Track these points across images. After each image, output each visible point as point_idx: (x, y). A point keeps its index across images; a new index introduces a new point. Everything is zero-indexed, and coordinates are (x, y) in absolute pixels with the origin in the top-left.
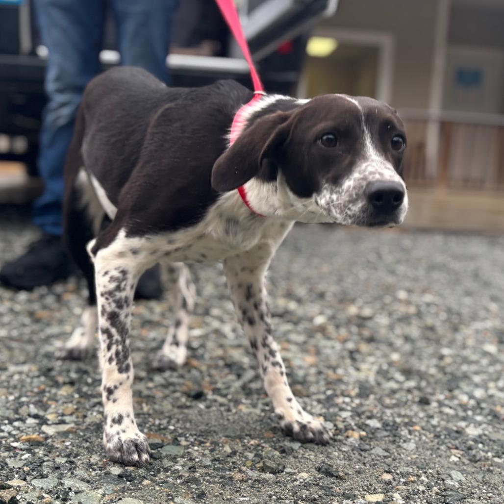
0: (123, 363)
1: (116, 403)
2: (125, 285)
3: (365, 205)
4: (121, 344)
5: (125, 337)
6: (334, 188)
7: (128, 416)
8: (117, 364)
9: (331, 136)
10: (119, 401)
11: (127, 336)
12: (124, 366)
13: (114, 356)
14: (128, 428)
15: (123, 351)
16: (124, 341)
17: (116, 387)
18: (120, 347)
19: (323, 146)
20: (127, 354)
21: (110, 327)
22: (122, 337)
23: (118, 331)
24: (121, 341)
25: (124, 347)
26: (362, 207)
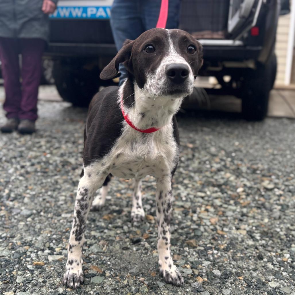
0: (78, 236)
1: (72, 254)
2: (86, 198)
3: (165, 80)
4: (79, 227)
5: (82, 224)
6: (152, 75)
7: (76, 262)
8: (75, 236)
9: (150, 47)
10: (73, 253)
11: (83, 224)
12: (78, 237)
13: (75, 232)
14: (75, 267)
15: (79, 230)
16: (81, 226)
17: (73, 246)
18: (78, 228)
19: (146, 53)
20: (81, 232)
21: (76, 217)
22: (80, 224)
23: (79, 220)
24: (80, 225)
25: (80, 228)
26: (164, 81)
